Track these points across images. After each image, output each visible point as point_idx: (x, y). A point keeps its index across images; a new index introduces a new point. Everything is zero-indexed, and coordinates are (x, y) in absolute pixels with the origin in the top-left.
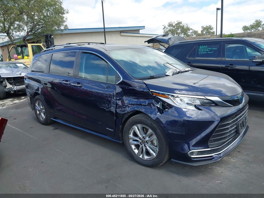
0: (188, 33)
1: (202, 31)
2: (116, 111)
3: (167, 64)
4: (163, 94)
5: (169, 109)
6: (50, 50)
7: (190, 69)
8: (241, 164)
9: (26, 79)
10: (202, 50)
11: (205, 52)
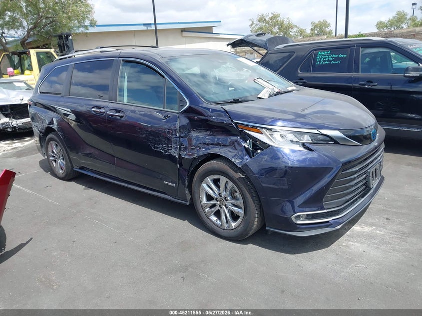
0: (291, 33)
1: (312, 30)
2: (180, 154)
3: (259, 80)
4: (254, 127)
5: (263, 150)
6: (66, 58)
7: (295, 88)
8: (392, 238)
9: (30, 105)
10: (321, 58)
11: (327, 61)
